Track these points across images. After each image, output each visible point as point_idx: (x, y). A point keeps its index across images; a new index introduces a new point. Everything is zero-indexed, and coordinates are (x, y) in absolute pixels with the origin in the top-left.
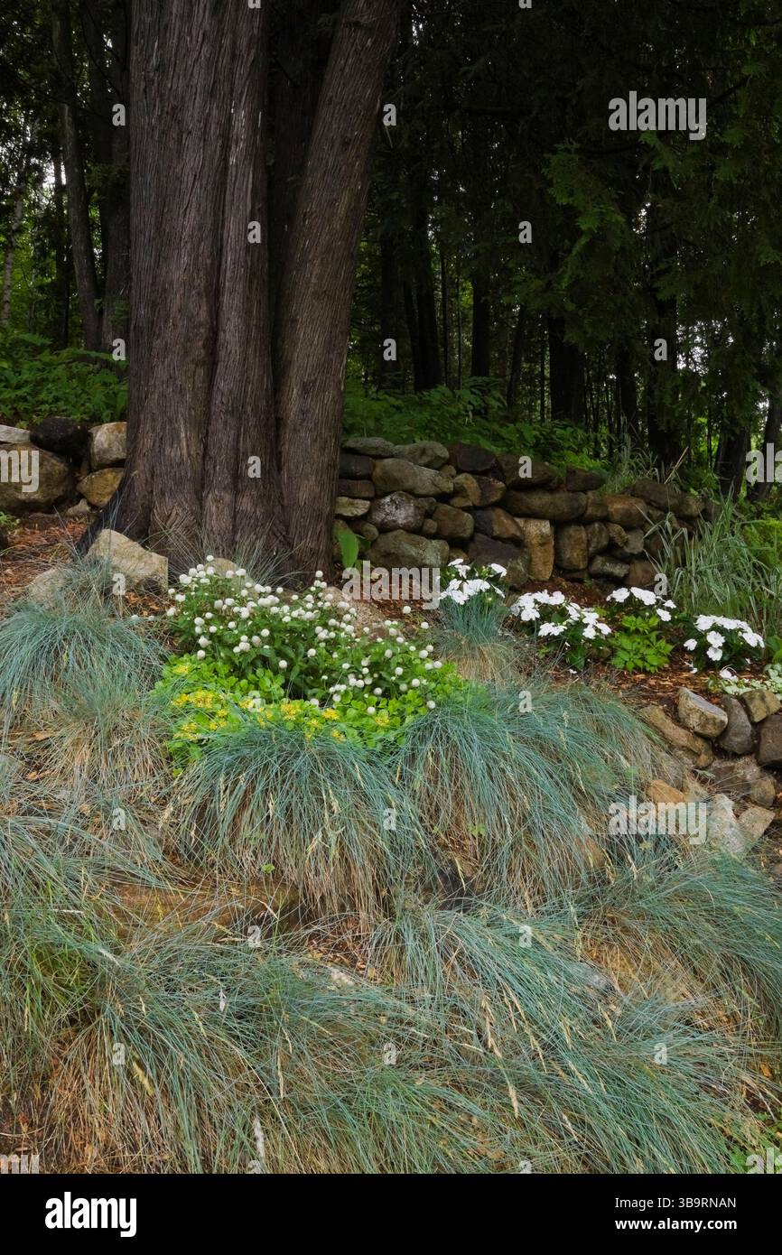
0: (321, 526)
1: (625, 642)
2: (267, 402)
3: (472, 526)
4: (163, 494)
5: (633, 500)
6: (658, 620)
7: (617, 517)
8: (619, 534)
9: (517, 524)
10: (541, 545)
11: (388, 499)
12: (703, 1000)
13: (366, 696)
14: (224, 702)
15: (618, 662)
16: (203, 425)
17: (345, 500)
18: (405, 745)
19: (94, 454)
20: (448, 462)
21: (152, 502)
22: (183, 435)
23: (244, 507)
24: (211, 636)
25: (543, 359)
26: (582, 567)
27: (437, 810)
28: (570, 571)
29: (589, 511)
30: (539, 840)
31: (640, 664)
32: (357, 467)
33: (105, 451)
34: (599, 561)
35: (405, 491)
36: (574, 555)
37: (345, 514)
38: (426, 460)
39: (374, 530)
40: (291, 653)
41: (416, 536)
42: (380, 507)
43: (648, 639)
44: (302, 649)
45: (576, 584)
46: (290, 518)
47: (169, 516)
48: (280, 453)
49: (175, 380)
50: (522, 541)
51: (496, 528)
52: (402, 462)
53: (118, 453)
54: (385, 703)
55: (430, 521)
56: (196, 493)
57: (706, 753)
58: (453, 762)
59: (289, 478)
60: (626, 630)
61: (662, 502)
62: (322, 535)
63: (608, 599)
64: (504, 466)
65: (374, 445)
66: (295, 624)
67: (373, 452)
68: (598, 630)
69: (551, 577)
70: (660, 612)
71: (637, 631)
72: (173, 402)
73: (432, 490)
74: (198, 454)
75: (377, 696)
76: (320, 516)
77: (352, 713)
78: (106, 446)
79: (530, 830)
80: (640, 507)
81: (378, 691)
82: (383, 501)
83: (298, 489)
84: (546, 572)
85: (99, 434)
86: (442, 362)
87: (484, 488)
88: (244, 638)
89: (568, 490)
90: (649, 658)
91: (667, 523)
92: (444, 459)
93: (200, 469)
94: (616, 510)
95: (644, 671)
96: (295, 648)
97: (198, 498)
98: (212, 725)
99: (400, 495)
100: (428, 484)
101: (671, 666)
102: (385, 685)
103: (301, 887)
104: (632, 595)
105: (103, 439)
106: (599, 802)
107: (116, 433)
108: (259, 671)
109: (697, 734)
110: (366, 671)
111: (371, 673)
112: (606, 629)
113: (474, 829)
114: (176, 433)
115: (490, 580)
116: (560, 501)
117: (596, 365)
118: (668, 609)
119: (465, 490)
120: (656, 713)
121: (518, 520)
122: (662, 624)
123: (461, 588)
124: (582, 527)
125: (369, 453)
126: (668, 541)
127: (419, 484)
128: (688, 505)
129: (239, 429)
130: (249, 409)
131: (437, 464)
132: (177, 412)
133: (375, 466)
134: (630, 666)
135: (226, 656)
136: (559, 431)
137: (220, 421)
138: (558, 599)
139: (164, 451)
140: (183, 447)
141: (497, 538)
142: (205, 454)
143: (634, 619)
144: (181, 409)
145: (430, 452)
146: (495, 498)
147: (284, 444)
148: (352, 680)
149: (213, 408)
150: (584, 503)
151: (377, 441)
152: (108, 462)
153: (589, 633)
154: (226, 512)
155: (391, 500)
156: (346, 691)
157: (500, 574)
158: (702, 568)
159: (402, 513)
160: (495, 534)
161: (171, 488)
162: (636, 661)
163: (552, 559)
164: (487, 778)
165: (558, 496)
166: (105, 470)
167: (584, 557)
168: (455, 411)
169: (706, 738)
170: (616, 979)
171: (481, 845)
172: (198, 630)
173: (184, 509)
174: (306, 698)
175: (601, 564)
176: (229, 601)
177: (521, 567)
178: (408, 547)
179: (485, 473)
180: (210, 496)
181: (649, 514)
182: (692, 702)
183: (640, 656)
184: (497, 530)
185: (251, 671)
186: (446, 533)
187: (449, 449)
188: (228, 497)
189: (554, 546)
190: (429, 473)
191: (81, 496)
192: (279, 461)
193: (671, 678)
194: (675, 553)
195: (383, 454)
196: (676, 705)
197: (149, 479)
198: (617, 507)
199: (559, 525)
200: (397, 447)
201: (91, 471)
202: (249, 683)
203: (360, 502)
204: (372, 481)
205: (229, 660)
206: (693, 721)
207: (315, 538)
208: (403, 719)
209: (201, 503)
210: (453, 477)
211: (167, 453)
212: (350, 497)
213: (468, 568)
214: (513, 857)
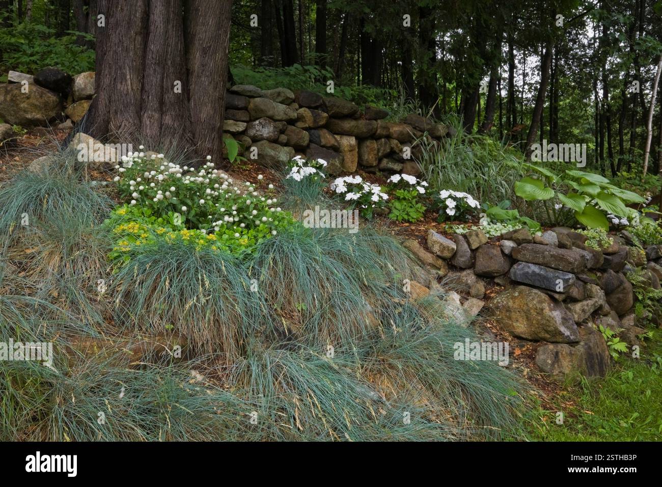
0: (214, 135)
1: (397, 204)
2: (181, 59)
3: (308, 139)
4: (116, 113)
5: (405, 126)
6: (417, 192)
7: (395, 136)
8: (397, 145)
9: (335, 138)
10: (350, 151)
11: (257, 122)
12: (437, 408)
13: (235, 228)
14: (146, 229)
15: (392, 216)
16: (141, 72)
17: (231, 122)
18: (257, 255)
19: (75, 91)
20: (294, 101)
21: (109, 118)
22: (128, 77)
23: (166, 122)
24: (141, 192)
25: (359, 51)
26: (374, 165)
27: (277, 294)
28: (367, 167)
29: (379, 131)
30: (338, 313)
31: (406, 217)
32: (239, 102)
33: (83, 90)
34: (385, 161)
35: (267, 117)
36: (370, 158)
37: (231, 130)
38: (280, 99)
39: (249, 140)
40: (189, 202)
41: (274, 144)
42: (253, 127)
43: (411, 203)
44: (196, 200)
45: (372, 175)
46: (196, 130)
47: (120, 127)
48: (189, 90)
49: (123, 43)
50: (339, 149)
51: (323, 140)
52: (266, 100)
53: (90, 90)
54: (246, 232)
55: (283, 135)
56: (137, 113)
57: (444, 268)
58: (286, 266)
59: (195, 105)
60: (398, 199)
61: (422, 127)
62: (215, 140)
63: (389, 181)
64: (327, 104)
65: (249, 89)
66: (192, 185)
67: (249, 94)
68: (380, 197)
69: (356, 170)
70: (418, 188)
71: (404, 199)
72: (121, 56)
73: (285, 117)
74: (138, 89)
75: (242, 228)
76: (213, 129)
77: (225, 237)
78: (83, 86)
79: (332, 306)
80: (408, 129)
81: (243, 225)
82: (254, 123)
83: (200, 112)
84: (354, 168)
85: (78, 79)
86: (299, 53)
87: (316, 117)
88: (160, 192)
89: (366, 119)
90: (411, 214)
91: (425, 138)
92: (291, 99)
93: (139, 98)
94: (395, 131)
95: (408, 221)
96: (192, 200)
97: (138, 116)
98: (138, 243)
99: (265, 119)
100: (282, 113)
101: (425, 220)
102: (247, 222)
103: (189, 338)
104: (402, 178)
105: (81, 82)
106: (376, 292)
107: (89, 78)
108: (170, 213)
109: (438, 256)
110: (235, 213)
111: (238, 215)
112: (385, 197)
113: (299, 306)
114: (124, 76)
115: (316, 168)
116: (362, 125)
117: (390, 56)
118: (423, 186)
119: (304, 117)
120: (415, 244)
121: (336, 136)
122: (420, 195)
123: (298, 172)
124: (375, 141)
125: (246, 94)
126: (425, 150)
127: (276, 113)
128: (438, 130)
129: (163, 74)
130: (169, 62)
131: (287, 102)
132: (124, 63)
133: (249, 102)
134: (400, 218)
135: (150, 204)
136: (365, 91)
137: (151, 69)
138: (358, 180)
139: (117, 87)
140: (129, 84)
141: (323, 146)
142: (143, 89)
143: (403, 191)
144: (127, 61)
145: (283, 94)
146: (322, 123)
147: (192, 85)
148: (226, 218)
149: (147, 61)
150: (375, 127)
151: (251, 87)
152: (84, 96)
153: (375, 198)
154: (156, 124)
155: (260, 123)
156: (222, 225)
157: (323, 164)
158: (445, 164)
159: (267, 131)
160: (322, 144)
161: (121, 110)
162: (404, 216)
163: (356, 160)
164: (307, 275)
165: (360, 122)
166: (83, 101)
167: (376, 159)
168: (304, 78)
169: (444, 259)
170: (384, 395)
171: (303, 315)
172: (132, 188)
173: (129, 122)
174: (198, 228)
175: (386, 163)
176: (153, 173)
177: (337, 163)
178: (270, 150)
179: (316, 108)
180: (146, 114)
181: (414, 134)
182: (435, 237)
183: (406, 212)
184: (323, 142)
185: (164, 213)
186: (293, 142)
187: (294, 94)
188: (156, 116)
189: (358, 152)
190: (282, 107)
191: (67, 117)
192: (188, 94)
193: (424, 225)
194: (430, 157)
195: (255, 95)
196: (426, 240)
197: (108, 104)
198: (396, 129)
199: (361, 139)
200: (263, 91)
201: (74, 101)
202: (164, 220)
203: (240, 123)
204: (248, 111)
205: (151, 206)
206: (436, 249)
207: (211, 141)
208: (257, 240)
209: (140, 119)
210: (297, 110)
211: (119, 88)
212: (234, 120)
213: (304, 161)
214: (322, 321)
